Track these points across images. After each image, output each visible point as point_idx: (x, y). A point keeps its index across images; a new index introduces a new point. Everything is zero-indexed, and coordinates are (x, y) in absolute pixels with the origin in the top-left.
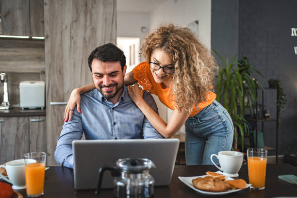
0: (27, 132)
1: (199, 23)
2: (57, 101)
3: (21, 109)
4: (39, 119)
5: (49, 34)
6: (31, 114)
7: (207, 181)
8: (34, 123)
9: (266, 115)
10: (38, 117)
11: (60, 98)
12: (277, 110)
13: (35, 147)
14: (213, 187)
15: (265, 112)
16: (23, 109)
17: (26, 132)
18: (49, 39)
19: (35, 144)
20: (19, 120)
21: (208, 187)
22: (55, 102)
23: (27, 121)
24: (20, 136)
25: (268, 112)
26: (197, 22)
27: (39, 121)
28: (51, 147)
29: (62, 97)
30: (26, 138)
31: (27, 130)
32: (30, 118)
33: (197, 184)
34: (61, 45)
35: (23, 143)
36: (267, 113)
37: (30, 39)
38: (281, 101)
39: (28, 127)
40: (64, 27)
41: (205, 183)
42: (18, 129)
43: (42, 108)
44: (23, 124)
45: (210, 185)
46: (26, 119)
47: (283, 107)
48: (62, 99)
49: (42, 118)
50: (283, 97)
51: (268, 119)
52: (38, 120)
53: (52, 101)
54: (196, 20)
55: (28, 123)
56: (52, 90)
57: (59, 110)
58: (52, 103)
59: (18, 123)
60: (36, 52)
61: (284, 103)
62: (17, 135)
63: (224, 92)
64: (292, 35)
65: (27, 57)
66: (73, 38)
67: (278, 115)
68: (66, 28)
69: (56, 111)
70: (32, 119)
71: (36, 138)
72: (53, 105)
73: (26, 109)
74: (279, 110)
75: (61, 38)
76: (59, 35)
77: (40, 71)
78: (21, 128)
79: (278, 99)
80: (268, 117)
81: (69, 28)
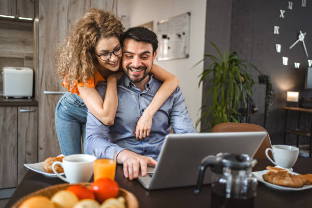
0: (16, 124)
1: (192, 14)
2: (51, 91)
3: (5, 97)
4: (30, 109)
5: (44, 15)
6: (20, 104)
7: (284, 177)
8: (23, 114)
9: (255, 109)
10: (28, 108)
11: (55, 86)
12: (266, 104)
13: (25, 140)
14: (292, 183)
15: (254, 107)
16: (7, 98)
17: (14, 123)
18: (44, 21)
19: (24, 137)
20: (6, 110)
21: (285, 182)
22: (49, 91)
23: (16, 112)
24: (7, 128)
25: (256, 106)
26: (189, 14)
27: (29, 112)
28: (44, 141)
29: (57, 85)
30: (15, 130)
31: (16, 121)
32: (19, 108)
33: (272, 179)
34: (57, 28)
35: (11, 136)
36: (256, 108)
37: (16, 20)
38: (270, 96)
39: (16, 118)
40: (61, 9)
41: (282, 179)
42: (4, 120)
43: (29, 98)
44: (10, 115)
45: (288, 181)
46: (14, 109)
47: (271, 103)
48: (57, 88)
49: (32, 109)
50: (272, 92)
51: (256, 113)
52: (28, 110)
53: (46, 90)
54: (188, 11)
55: (16, 114)
56: (46, 77)
57: (54, 100)
58: (45, 92)
59: (5, 113)
60: (20, 35)
61: (272, 99)
62: (3, 127)
63: (221, 86)
64: (275, 32)
65: (9, 40)
66: (70, 21)
67: (266, 109)
68: (63, 9)
69: (50, 100)
70: (21, 109)
71: (25, 130)
72: (47, 94)
73: (10, 98)
74: (268, 104)
75: (58, 21)
76: (55, 16)
77: (24, 57)
78: (8, 119)
79: (267, 94)
80: (256, 111)
81: (66, 9)
